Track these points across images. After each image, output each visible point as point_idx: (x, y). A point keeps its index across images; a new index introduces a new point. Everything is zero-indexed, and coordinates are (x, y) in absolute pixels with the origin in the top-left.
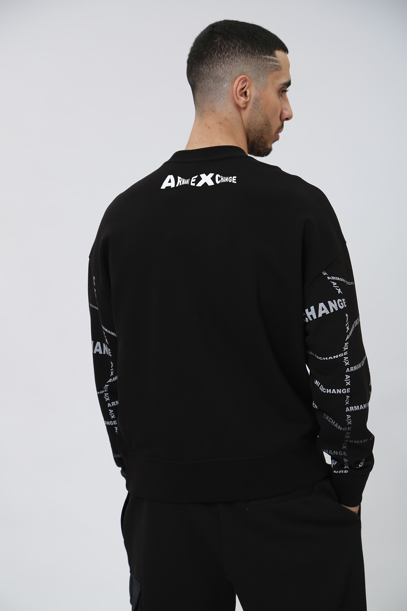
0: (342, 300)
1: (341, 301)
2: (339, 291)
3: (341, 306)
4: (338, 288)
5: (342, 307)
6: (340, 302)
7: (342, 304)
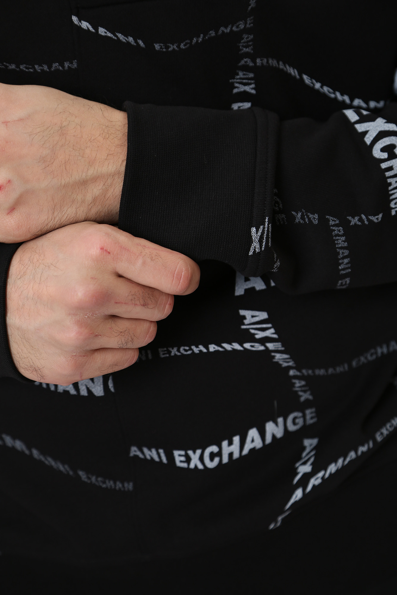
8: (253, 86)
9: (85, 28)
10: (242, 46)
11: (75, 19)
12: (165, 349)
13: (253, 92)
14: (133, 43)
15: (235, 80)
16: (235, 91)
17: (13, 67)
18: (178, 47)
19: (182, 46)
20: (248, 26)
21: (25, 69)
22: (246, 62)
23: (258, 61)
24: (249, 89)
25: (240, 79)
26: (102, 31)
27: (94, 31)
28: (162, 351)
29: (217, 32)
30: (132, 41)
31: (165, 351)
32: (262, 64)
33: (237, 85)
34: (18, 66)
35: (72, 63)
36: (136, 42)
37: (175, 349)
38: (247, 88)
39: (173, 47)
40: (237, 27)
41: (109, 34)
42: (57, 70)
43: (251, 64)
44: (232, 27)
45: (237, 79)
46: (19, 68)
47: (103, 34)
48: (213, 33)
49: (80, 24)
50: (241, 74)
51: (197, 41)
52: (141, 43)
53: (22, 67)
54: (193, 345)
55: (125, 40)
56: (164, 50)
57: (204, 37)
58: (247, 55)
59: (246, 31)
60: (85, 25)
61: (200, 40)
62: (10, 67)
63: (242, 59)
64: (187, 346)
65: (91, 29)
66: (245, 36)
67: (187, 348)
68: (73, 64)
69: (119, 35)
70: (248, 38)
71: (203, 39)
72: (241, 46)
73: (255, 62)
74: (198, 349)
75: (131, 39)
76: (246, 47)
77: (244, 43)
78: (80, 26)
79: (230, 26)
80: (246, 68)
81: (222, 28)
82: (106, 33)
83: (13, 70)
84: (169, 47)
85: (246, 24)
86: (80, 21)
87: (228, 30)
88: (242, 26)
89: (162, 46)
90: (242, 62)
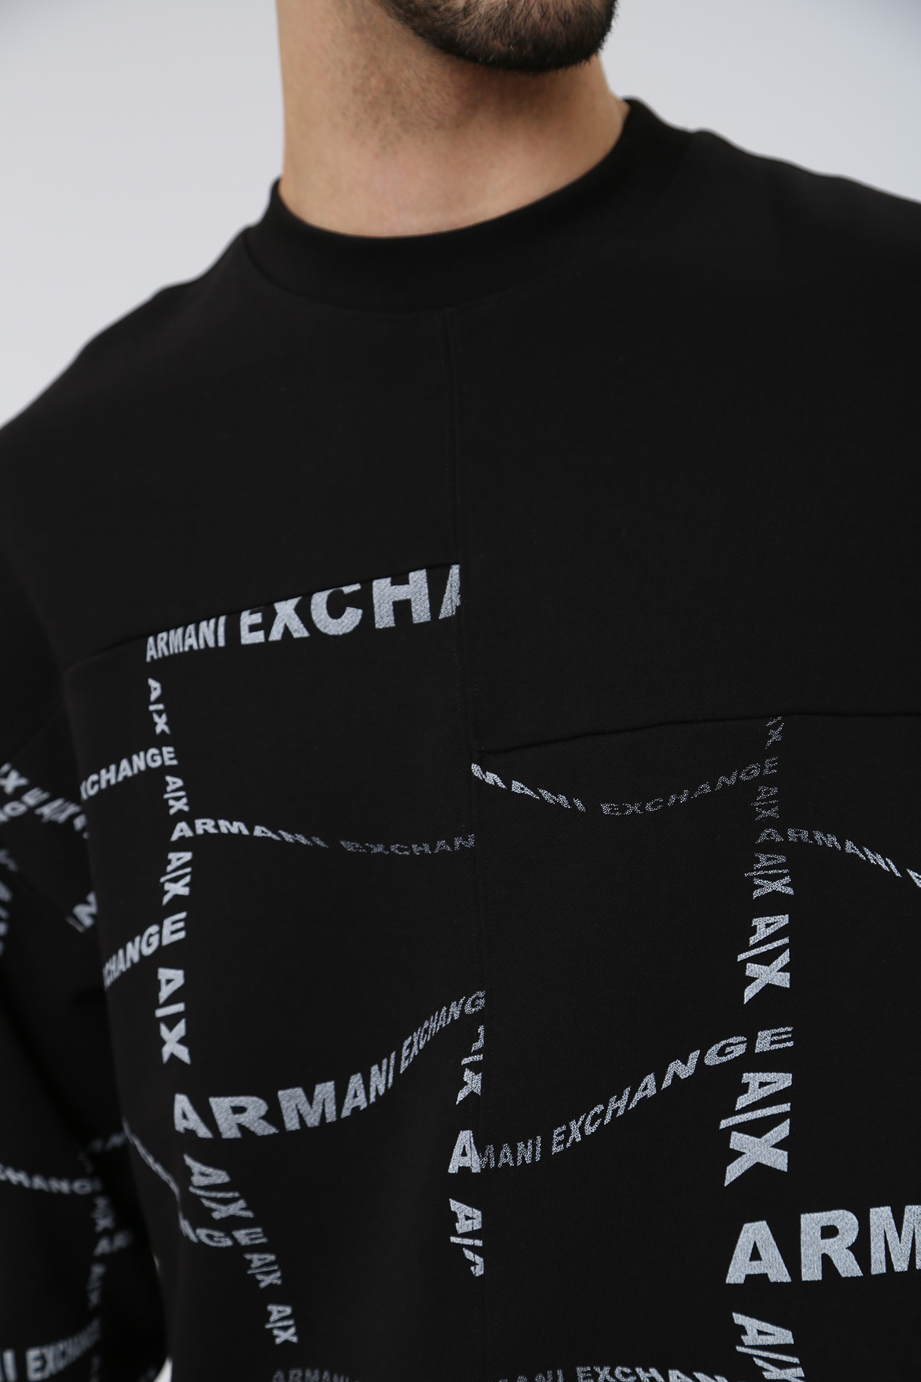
8: (787, 879)
9: (491, 782)
10: (759, 807)
11: (476, 769)
12: (589, 1369)
13: (790, 891)
14: (566, 805)
15: (754, 873)
16: (757, 894)
17: (379, 849)
18: (642, 808)
19: (648, 807)
20: (766, 772)
21: (397, 851)
22: (769, 835)
23: (791, 832)
24: (781, 886)
25: (763, 868)
26: (517, 786)
27: (504, 787)
28: (583, 1372)
29: (713, 786)
30: (564, 803)
31: (588, 1372)
32: (799, 838)
33: (757, 882)
34: (387, 848)
35: (466, 839)
36: (571, 803)
37: (607, 1370)
38: (778, 886)
39: (632, 809)
40: (748, 774)
41: (528, 792)
42: (443, 852)
43: (779, 839)
44: (739, 774)
45: (758, 870)
46: (389, 850)
47: (518, 791)
48: (706, 788)
49: (484, 776)
50: (763, 860)
51: (677, 801)
52: (578, 803)
53: (393, 848)
54: (639, 1366)
55: (554, 800)
56: (617, 814)
57: (691, 794)
58: (769, 822)
59: (763, 780)
60: (491, 778)
61: (683, 799)
62: (375, 850)
63: (762, 831)
64: (628, 1366)
65: (500, 784)
66: (762, 789)
67: (628, 1371)
68: (468, 841)
69: (544, 793)
70: (767, 792)
71: (688, 797)
72: (757, 807)
73: (785, 836)
74: (647, 1375)
75: (562, 799)
76: (767, 808)
77: (762, 801)
78: (484, 779)
79: (735, 773)
80: (769, 847)
81: (722, 779)
82: (522, 789)
83: (380, 853)
84: (626, 809)
85: (763, 768)
86: (484, 773)
87: (733, 781)
88: (756, 773)
89: (614, 808)
90: (763, 837)
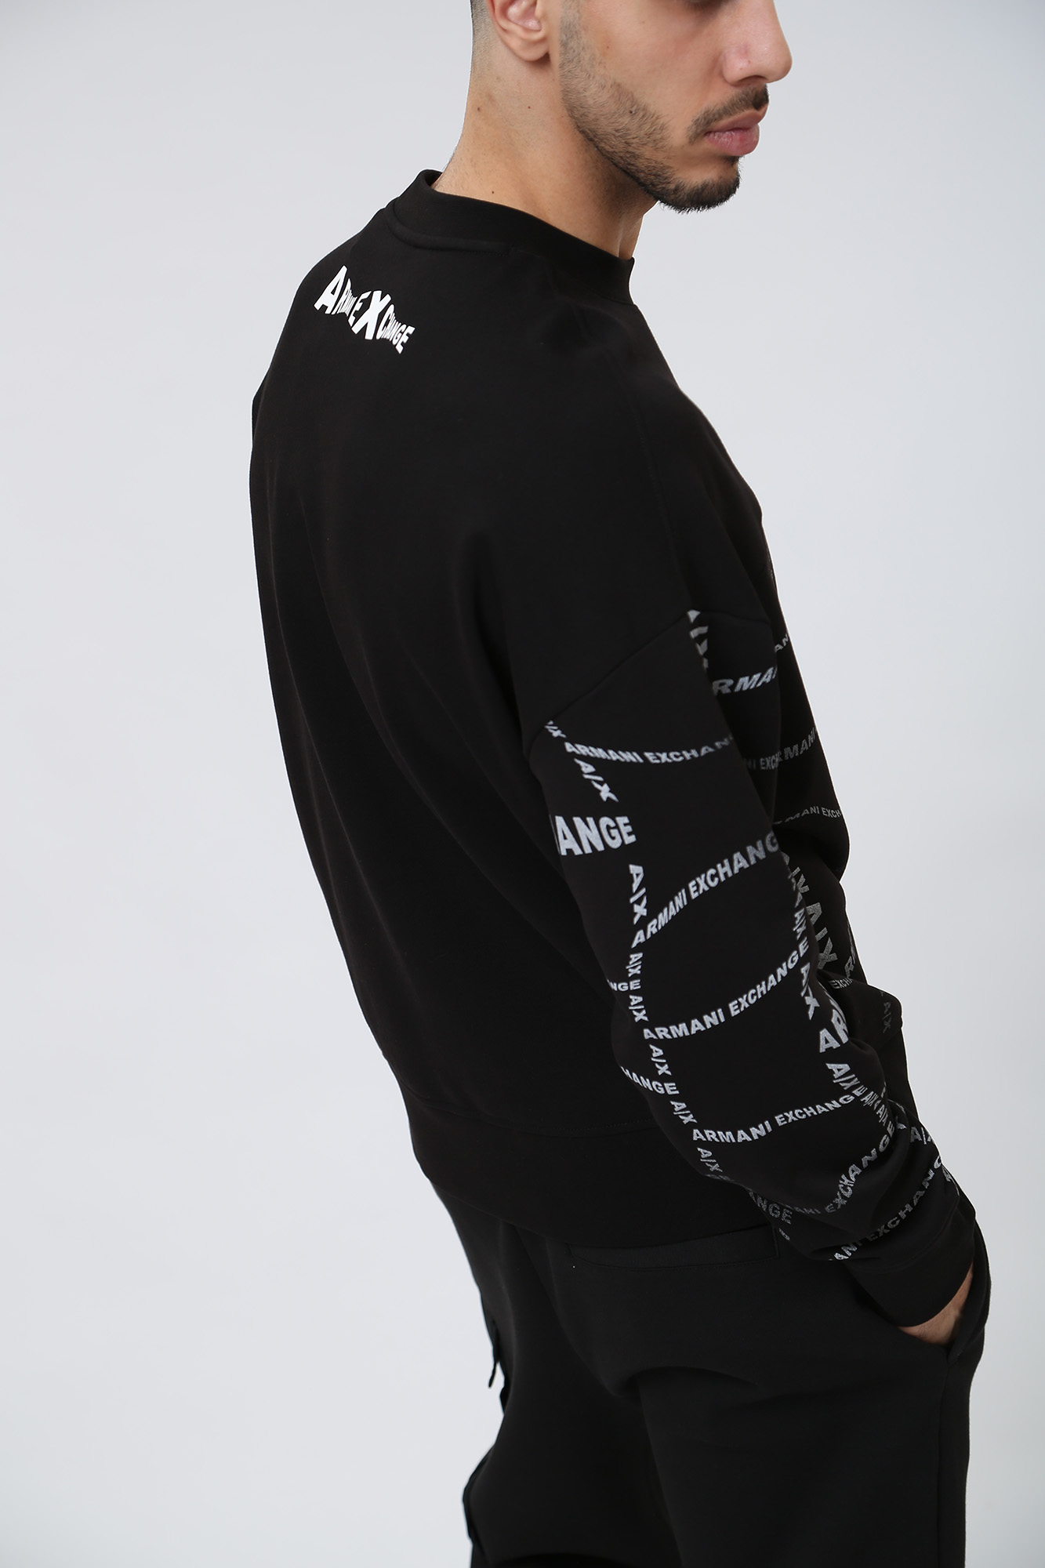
0: (615, 822)
1: (612, 824)
2: (605, 792)
3: (613, 838)
4: (601, 783)
5: (615, 844)
6: (608, 828)
7: (614, 832)
